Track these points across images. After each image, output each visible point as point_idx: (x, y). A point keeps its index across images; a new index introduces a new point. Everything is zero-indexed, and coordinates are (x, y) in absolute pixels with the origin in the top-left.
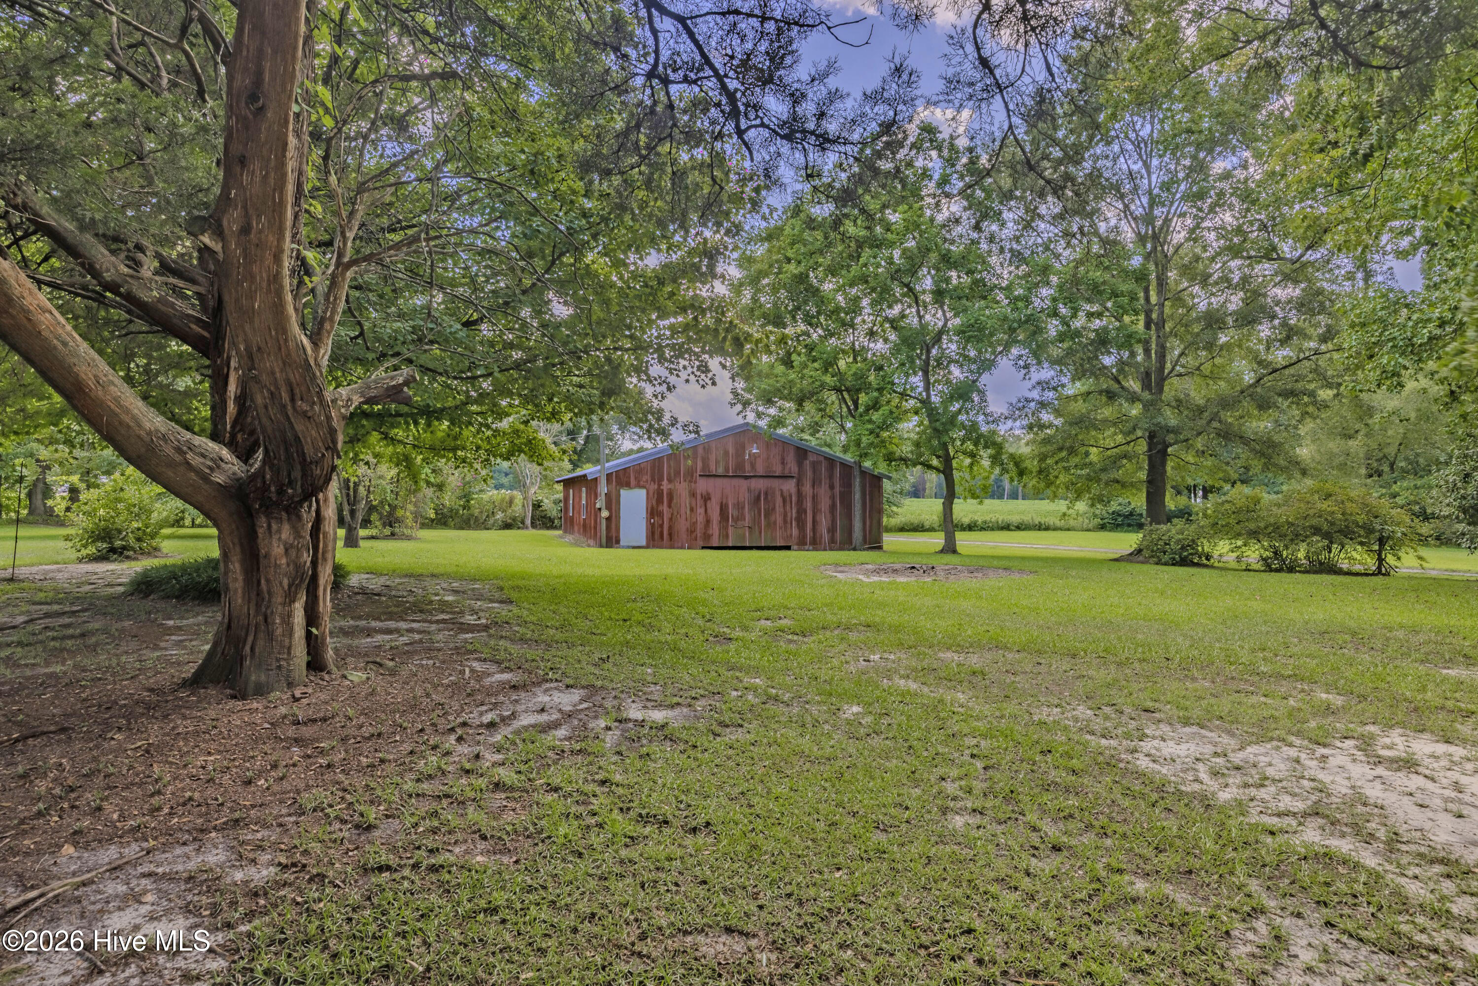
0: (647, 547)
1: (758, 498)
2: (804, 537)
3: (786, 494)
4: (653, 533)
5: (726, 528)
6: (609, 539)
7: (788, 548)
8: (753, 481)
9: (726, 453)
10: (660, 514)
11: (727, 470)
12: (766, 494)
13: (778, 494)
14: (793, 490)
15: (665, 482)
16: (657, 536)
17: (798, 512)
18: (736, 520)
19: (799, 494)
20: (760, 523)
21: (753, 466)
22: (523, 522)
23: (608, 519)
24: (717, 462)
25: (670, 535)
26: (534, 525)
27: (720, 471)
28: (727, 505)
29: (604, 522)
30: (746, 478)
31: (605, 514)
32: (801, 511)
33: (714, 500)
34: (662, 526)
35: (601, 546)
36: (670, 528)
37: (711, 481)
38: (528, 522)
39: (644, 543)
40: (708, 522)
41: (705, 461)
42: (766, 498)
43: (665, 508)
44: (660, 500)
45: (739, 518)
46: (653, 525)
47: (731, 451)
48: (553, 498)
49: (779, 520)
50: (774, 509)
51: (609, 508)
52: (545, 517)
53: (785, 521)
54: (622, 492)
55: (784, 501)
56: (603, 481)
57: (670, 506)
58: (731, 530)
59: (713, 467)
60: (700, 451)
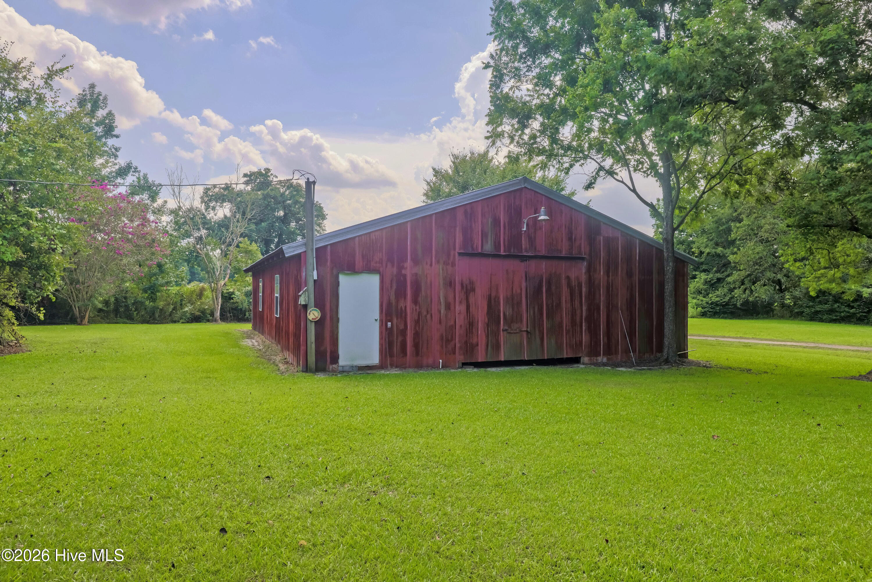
0: (382, 366)
1: (538, 291)
2: (597, 343)
3: (574, 283)
4: (390, 344)
5: (496, 334)
6: (320, 354)
7: (576, 361)
8: (533, 263)
9: (496, 222)
10: (402, 315)
11: (497, 245)
12: (549, 283)
13: (564, 282)
14: (584, 278)
15: (409, 263)
16: (396, 349)
17: (589, 310)
18: (509, 322)
19: (590, 281)
20: (541, 325)
21: (532, 241)
22: (212, 314)
23: (319, 323)
24: (484, 235)
25: (416, 346)
26: (224, 318)
27: (489, 247)
28: (497, 298)
29: (312, 330)
30: (523, 258)
31: (314, 314)
32: (593, 308)
33: (478, 291)
34: (403, 333)
35: (306, 369)
36: (417, 335)
37: (476, 261)
38: (218, 314)
39: (375, 360)
40: (471, 325)
41: (467, 232)
42: (549, 290)
43: (408, 304)
44: (401, 293)
45: (515, 319)
46: (390, 331)
47: (503, 218)
48: (244, 290)
49: (566, 321)
50: (559, 305)
51: (319, 304)
52: (236, 309)
53: (573, 322)
54: (342, 278)
55: (572, 294)
56: (312, 260)
57: (415, 301)
58: (502, 336)
59: (477, 241)
60: (460, 216)
